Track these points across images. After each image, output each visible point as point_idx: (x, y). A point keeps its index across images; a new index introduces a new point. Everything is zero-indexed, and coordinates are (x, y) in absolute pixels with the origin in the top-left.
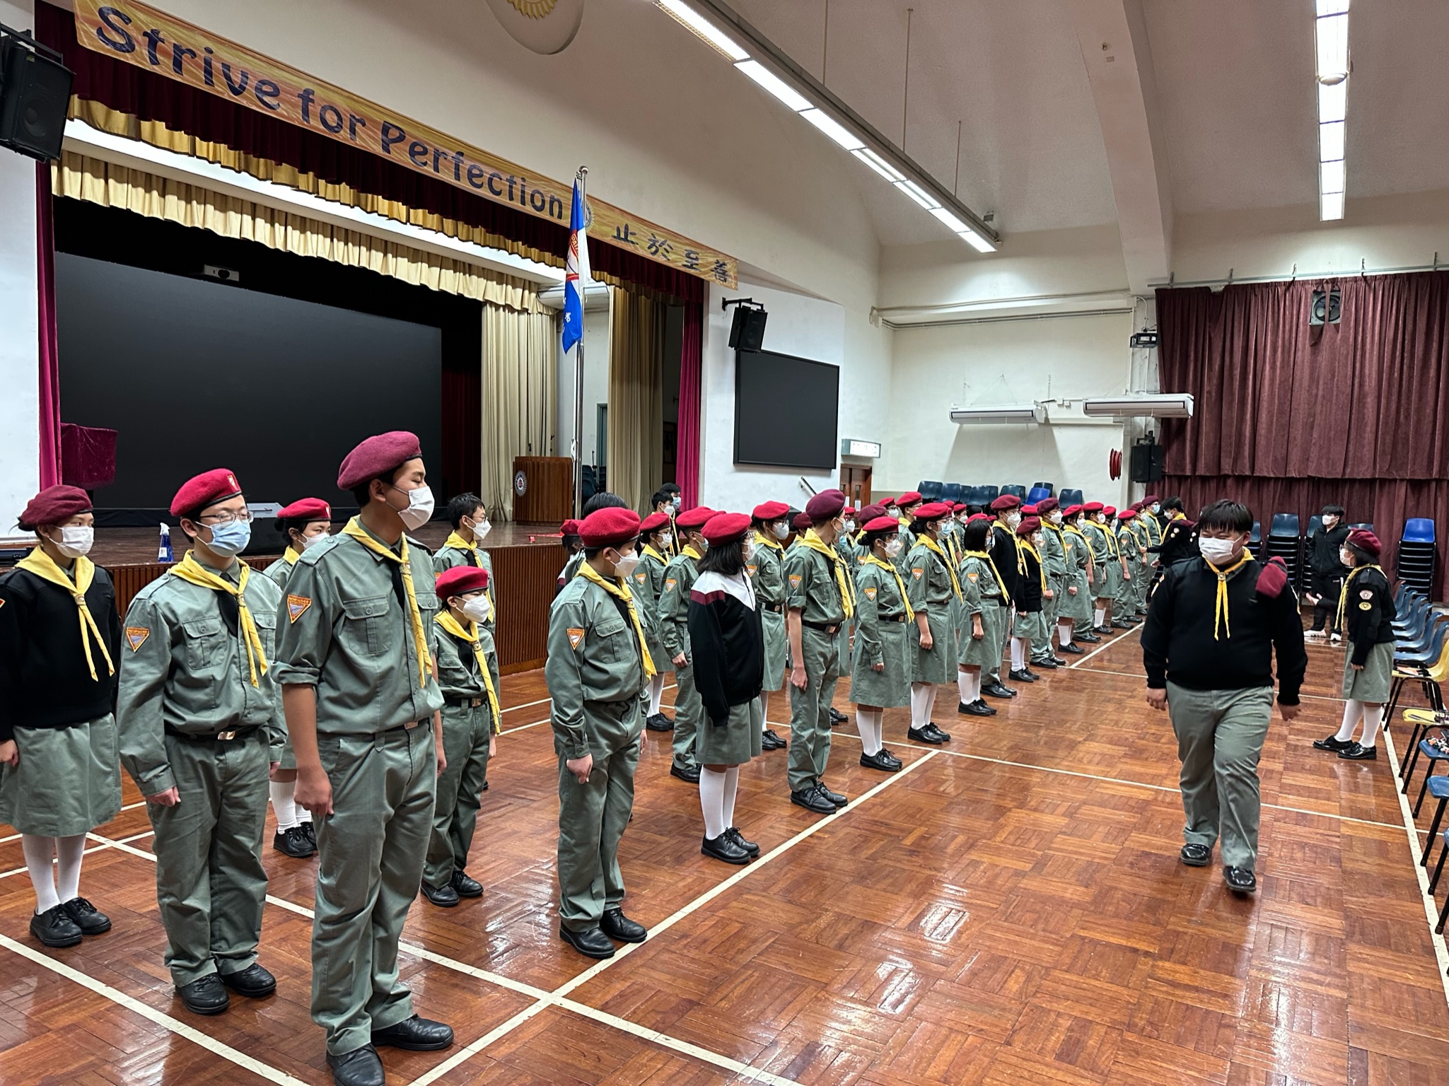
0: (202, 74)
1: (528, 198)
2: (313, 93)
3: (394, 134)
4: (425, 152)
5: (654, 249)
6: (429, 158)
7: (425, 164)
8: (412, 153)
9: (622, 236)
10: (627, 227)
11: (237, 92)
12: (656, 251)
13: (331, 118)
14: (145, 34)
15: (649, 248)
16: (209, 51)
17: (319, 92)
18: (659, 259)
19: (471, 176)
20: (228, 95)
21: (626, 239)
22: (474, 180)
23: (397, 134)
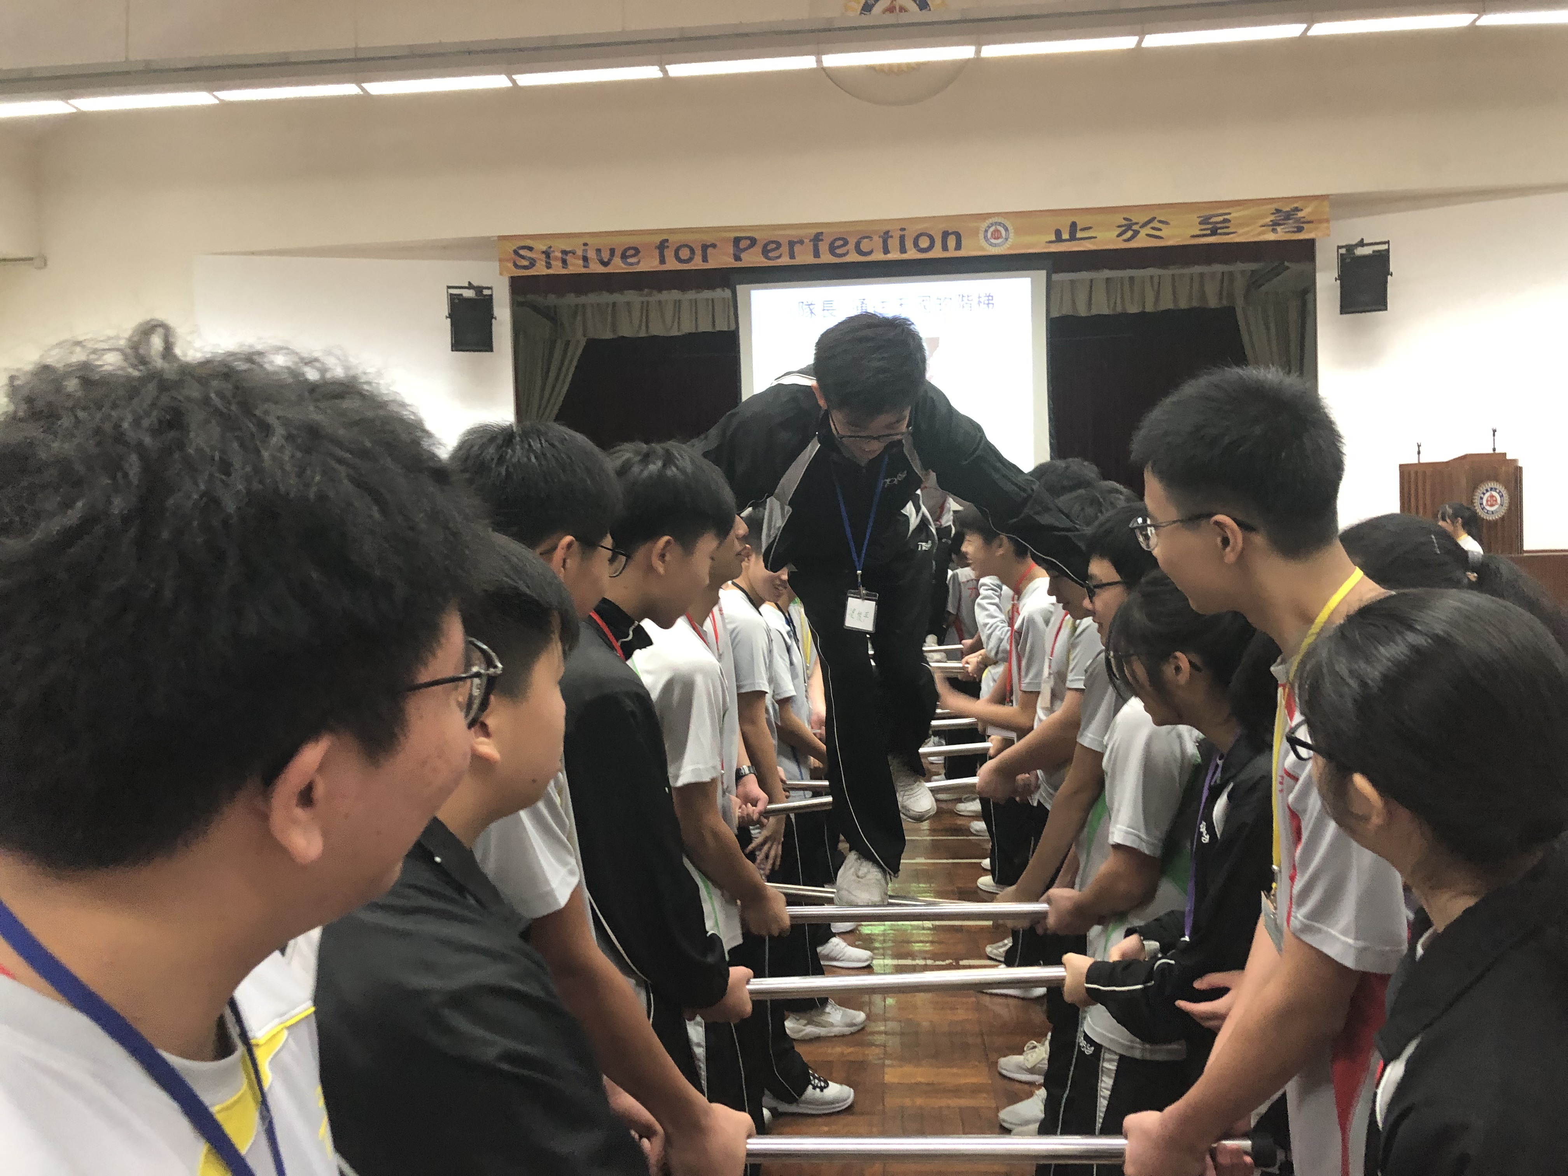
0: (581, 262)
1: (909, 244)
2: (667, 240)
3: (743, 244)
4: (779, 245)
5: (1129, 234)
6: (785, 249)
7: (779, 257)
8: (765, 252)
9: (1066, 236)
10: (1074, 225)
11: (605, 264)
12: (1136, 233)
13: (685, 254)
14: (543, 252)
15: (1119, 235)
16: (585, 244)
17: (672, 238)
18: (1142, 241)
19: (832, 250)
20: (601, 269)
21: (1073, 237)
22: (838, 251)
23: (749, 242)
